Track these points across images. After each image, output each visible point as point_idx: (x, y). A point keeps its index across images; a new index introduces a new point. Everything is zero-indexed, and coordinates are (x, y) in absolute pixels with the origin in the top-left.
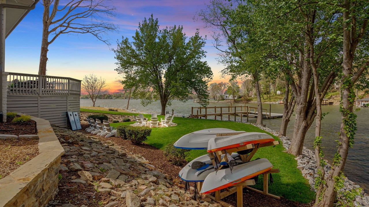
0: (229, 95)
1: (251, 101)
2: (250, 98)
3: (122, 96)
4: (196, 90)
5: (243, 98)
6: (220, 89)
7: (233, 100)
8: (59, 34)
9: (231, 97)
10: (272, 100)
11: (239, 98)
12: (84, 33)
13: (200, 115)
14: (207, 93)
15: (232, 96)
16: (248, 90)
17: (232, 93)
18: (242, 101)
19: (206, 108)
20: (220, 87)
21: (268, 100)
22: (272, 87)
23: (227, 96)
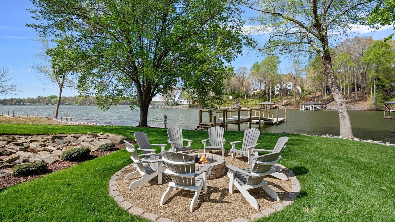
3: (41, 101)
7: (188, 105)
9: (186, 102)
10: (226, 105)
11: (193, 103)
17: (187, 98)
19: (224, 113)
23: (181, 100)
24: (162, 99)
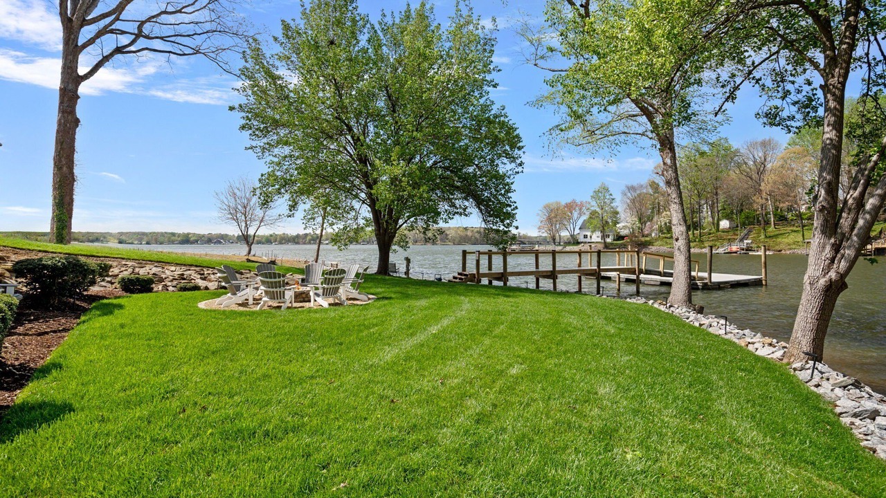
0: (593, 232)
1: (650, 247)
2: (648, 239)
4: (479, 202)
5: (629, 240)
6: (568, 216)
7: (603, 245)
8: (112, 55)
9: (596, 237)
10: (706, 245)
11: (618, 240)
12: (185, 54)
13: (485, 275)
14: (510, 206)
15: (599, 234)
16: (640, 219)
17: (599, 228)
18: (625, 246)
19: (505, 255)
20: (570, 214)
21: (695, 243)
22: (706, 213)
23: (587, 233)
24: (544, 231)
